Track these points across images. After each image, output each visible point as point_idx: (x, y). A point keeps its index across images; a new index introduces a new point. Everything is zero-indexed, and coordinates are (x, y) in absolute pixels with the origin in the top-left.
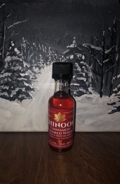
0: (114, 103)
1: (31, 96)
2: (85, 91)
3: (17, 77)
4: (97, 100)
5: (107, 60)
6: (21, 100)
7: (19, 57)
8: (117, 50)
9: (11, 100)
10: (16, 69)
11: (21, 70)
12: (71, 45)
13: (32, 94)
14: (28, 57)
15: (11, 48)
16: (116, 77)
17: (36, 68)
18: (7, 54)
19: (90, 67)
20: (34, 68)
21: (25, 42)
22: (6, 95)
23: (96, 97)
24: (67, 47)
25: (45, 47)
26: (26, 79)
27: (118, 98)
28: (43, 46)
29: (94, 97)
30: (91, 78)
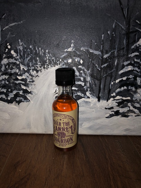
0: (112, 108)
1: (28, 99)
2: (83, 95)
3: (14, 80)
4: (95, 104)
5: (105, 65)
6: (19, 102)
7: (16, 60)
8: (116, 55)
9: (8, 103)
10: (13, 71)
11: (18, 73)
12: (69, 49)
13: (30, 97)
14: (25, 60)
15: (7, 50)
16: (114, 82)
17: (33, 72)
18: (4, 57)
19: (88, 71)
20: (31, 71)
21: (21, 44)
22: (3, 97)
23: (93, 101)
24: (65, 51)
25: (43, 50)
26: (24, 83)
27: (116, 103)
28: (40, 49)
29: (92, 101)
30: (89, 83)
